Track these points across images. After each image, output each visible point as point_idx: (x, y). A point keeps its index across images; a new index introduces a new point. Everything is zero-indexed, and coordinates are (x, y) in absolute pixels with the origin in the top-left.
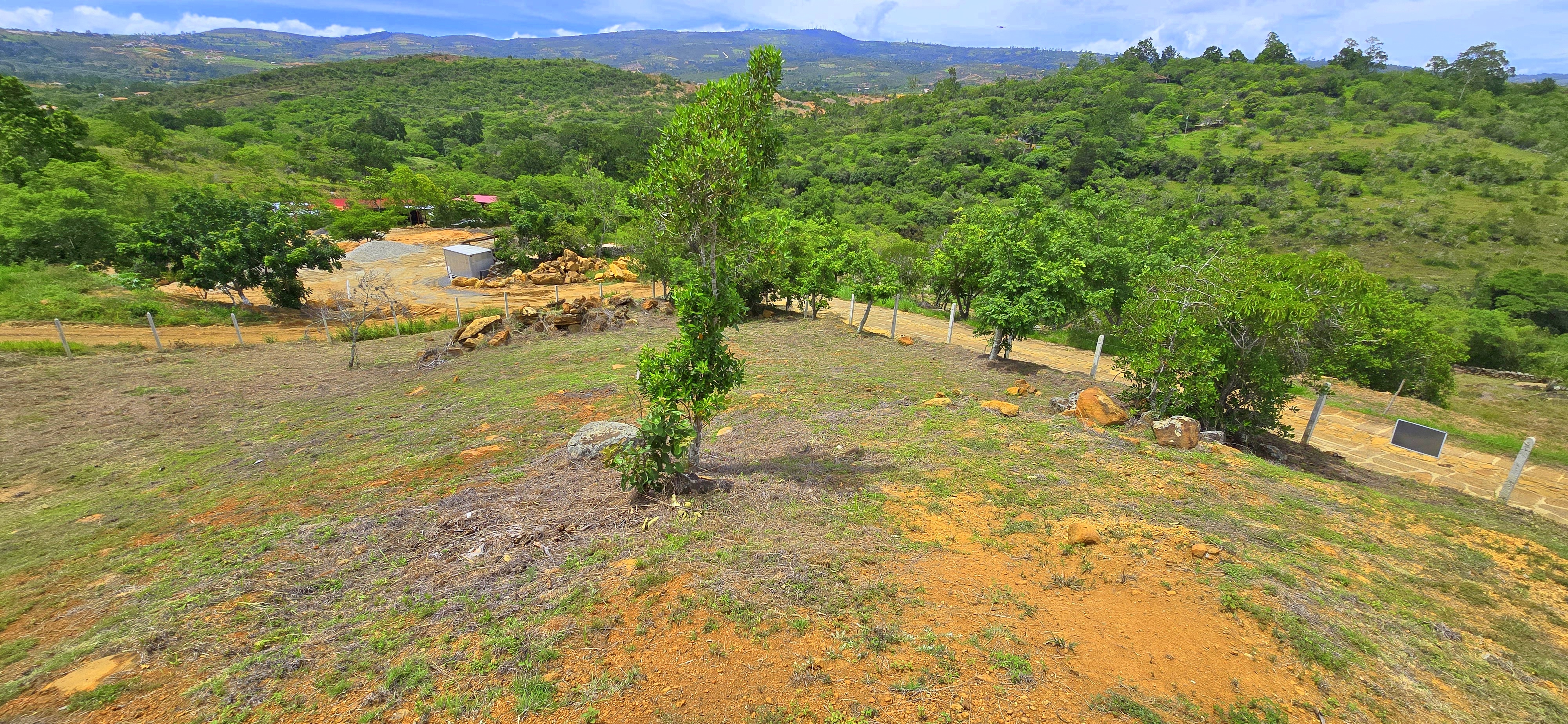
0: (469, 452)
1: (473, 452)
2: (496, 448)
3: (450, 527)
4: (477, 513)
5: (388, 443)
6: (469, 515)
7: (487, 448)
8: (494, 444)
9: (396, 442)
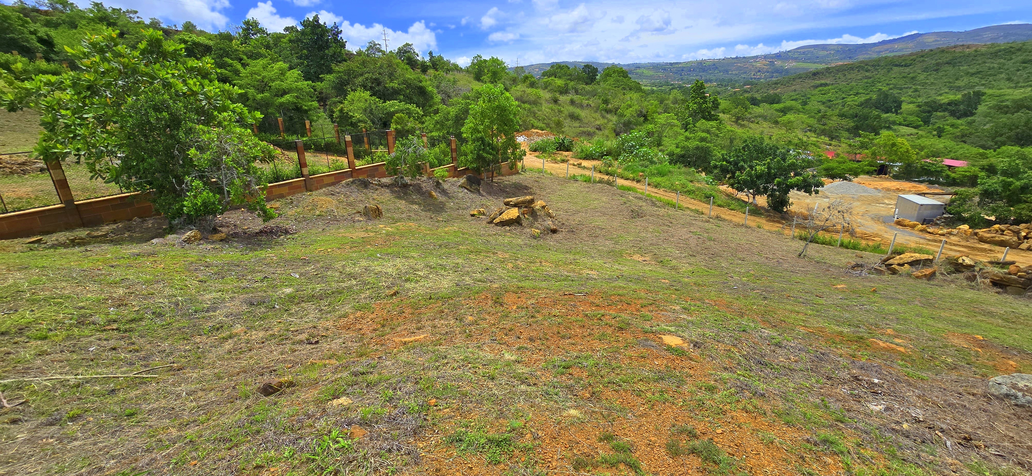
0: (878, 341)
1: (881, 344)
2: (902, 349)
3: (858, 380)
4: (883, 383)
5: (813, 310)
6: (876, 381)
7: (894, 346)
8: (901, 346)
9: (817, 311)
